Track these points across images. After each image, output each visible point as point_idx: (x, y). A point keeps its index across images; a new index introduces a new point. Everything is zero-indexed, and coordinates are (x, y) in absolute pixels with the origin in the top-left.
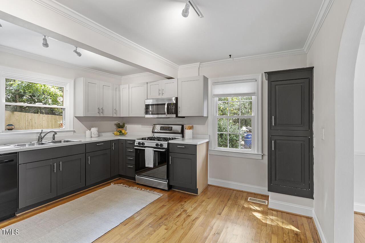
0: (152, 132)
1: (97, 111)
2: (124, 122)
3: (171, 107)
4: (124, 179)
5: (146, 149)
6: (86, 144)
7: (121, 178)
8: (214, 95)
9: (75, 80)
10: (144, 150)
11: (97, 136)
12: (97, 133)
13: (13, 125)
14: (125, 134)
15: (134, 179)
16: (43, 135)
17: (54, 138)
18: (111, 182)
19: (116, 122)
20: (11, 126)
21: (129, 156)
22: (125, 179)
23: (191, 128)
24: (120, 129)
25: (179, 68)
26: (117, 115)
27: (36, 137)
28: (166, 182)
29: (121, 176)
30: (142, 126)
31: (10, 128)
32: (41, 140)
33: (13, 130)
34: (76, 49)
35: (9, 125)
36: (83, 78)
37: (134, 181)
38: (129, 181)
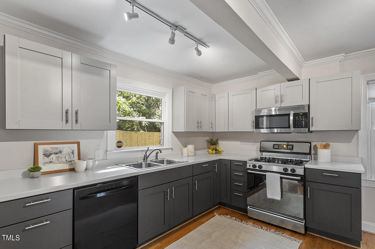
0: (260, 150)
1: (196, 125)
2: (218, 138)
3: (299, 118)
4: (226, 208)
5: (267, 174)
6: (193, 165)
7: (221, 206)
8: (369, 99)
9: (173, 89)
10: (265, 175)
11: (193, 154)
12: (194, 151)
13: (122, 142)
14: (221, 153)
15: (246, 211)
16: (148, 153)
17: (157, 158)
18: (212, 212)
19: (208, 138)
20: (120, 143)
21: (236, 181)
22: (228, 208)
23: (326, 147)
24: (214, 146)
25: (305, 65)
26: (213, 130)
27: (142, 155)
28: (303, 223)
29: (222, 204)
30: (241, 143)
31: (119, 145)
32: (147, 160)
33: (122, 148)
34: (197, 46)
35: (118, 141)
36: (184, 86)
37: (246, 214)
38: (234, 212)
